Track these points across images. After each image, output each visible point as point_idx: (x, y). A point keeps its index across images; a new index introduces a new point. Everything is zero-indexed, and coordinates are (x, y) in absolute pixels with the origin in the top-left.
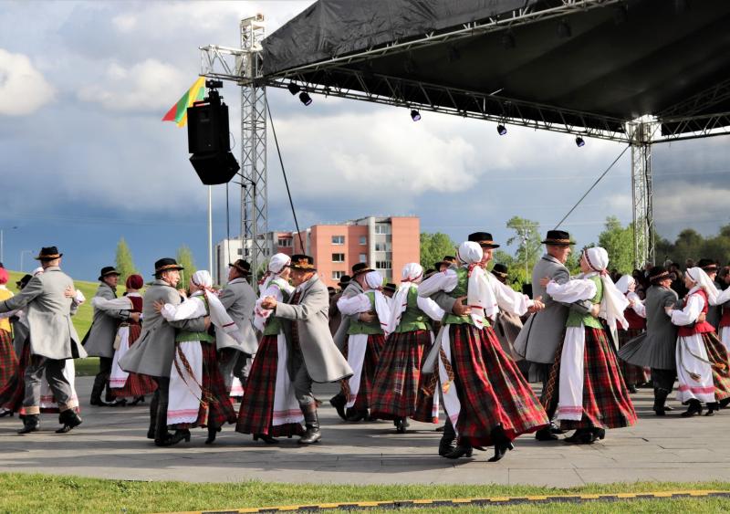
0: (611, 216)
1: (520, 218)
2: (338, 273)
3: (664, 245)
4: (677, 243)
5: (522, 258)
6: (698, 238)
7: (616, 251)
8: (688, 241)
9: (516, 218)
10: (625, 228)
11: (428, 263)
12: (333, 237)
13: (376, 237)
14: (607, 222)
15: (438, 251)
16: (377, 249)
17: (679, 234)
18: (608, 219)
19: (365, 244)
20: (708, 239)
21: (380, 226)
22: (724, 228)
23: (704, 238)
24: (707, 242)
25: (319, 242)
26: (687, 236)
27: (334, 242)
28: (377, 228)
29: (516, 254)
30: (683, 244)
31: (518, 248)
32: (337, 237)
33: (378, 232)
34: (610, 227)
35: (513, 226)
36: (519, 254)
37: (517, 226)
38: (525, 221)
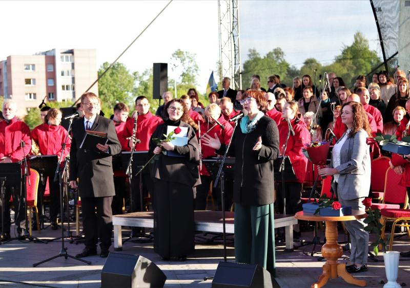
0: (252, 49)
1: (181, 50)
2: (30, 94)
3: (292, 71)
4: (302, 69)
5: (184, 81)
6: (318, 64)
8: (310, 67)
9: (179, 50)
10: (262, 57)
11: (110, 86)
12: (25, 65)
13: (62, 65)
14: (249, 53)
15: (117, 76)
16: (62, 74)
17: (304, 62)
18: (250, 50)
19: (52, 70)
20: (325, 65)
21: (65, 55)
22: (337, 57)
23: (323, 65)
24: (324, 68)
25: (14, 69)
26: (309, 63)
27: (26, 69)
28: (62, 57)
29: (179, 78)
30: (307, 70)
31: (181, 74)
32: (29, 65)
33: (63, 61)
34: (252, 57)
35: (177, 56)
36: (181, 78)
37: (179, 56)
38: (186, 52)
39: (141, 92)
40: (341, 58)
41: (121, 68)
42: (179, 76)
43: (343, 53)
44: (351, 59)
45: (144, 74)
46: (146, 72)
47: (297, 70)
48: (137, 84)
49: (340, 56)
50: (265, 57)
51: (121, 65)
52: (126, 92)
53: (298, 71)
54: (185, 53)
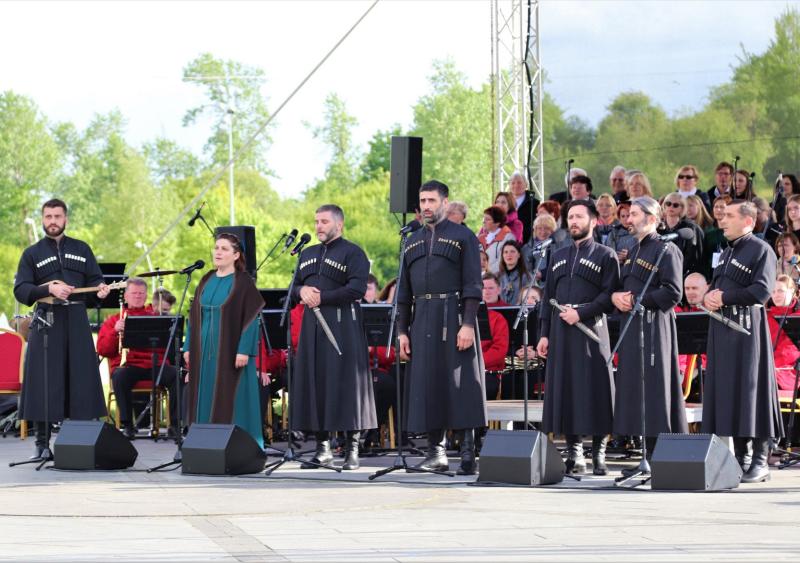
1: (216, 58)
3: (572, 131)
4: (604, 127)
5: (220, 158)
6: (655, 113)
7: (455, 144)
9: (207, 56)
14: (436, 73)
18: (436, 64)
20: (679, 117)
22: (717, 90)
23: (670, 116)
24: (676, 125)
26: (627, 108)
29: (206, 148)
30: (619, 129)
31: (212, 134)
34: (440, 85)
35: (199, 77)
36: (213, 148)
37: (208, 78)
38: (230, 65)
39: (80, 190)
40: (731, 93)
41: (19, 112)
42: (206, 142)
43: (737, 79)
44: (761, 98)
45: (89, 134)
46: (96, 126)
47: (586, 129)
48: (67, 166)
49: (726, 87)
50: (484, 86)
51: (21, 103)
52: (33, 192)
53: (590, 134)
54: (225, 67)
